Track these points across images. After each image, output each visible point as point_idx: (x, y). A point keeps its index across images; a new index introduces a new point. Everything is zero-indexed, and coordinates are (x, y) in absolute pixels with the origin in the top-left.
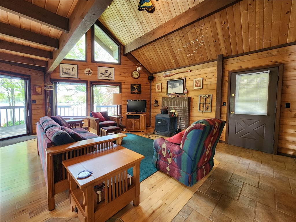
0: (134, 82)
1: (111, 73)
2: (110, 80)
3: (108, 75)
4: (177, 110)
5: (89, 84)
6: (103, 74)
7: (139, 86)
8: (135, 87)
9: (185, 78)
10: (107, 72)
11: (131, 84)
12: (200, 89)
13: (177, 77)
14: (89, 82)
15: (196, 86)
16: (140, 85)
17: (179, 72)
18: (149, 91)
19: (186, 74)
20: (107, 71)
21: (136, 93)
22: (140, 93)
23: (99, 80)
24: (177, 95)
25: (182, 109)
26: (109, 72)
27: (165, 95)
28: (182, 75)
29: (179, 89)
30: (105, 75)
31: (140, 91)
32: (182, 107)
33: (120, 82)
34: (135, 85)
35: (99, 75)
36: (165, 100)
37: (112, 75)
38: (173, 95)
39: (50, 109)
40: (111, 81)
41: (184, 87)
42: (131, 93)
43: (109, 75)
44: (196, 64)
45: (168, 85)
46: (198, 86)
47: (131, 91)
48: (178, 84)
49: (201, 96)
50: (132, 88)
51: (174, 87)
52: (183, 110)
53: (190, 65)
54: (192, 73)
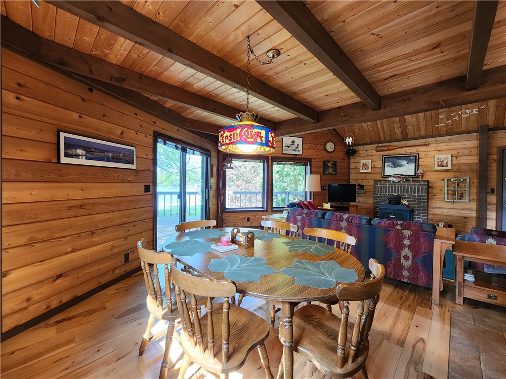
0: (327, 157)
1: (298, 145)
2: (296, 155)
3: (294, 148)
4: (406, 198)
5: (270, 161)
6: (289, 147)
7: (335, 164)
8: (329, 164)
9: (419, 154)
10: (293, 144)
11: (324, 161)
12: (447, 171)
13: (402, 151)
14: (270, 157)
15: (439, 166)
16: (336, 162)
17: (406, 145)
18: (346, 171)
19: (420, 149)
20: (293, 142)
21: (331, 174)
22: (336, 174)
23: (283, 156)
24: (406, 177)
25: (416, 197)
26: (296, 144)
27: (379, 177)
28: (413, 150)
29: (408, 169)
30: (290, 148)
31: (335, 171)
32: (416, 194)
33: (310, 157)
34: (330, 161)
35: (284, 148)
36: (380, 184)
37: (300, 148)
38: (399, 177)
39: (222, 198)
40: (298, 156)
41: (417, 167)
42: (324, 174)
43: (297, 148)
44: (439, 136)
45: (384, 162)
46: (443, 166)
47: (324, 171)
48: (404, 162)
49: (449, 180)
50: (325, 166)
51: (396, 165)
52: (418, 199)
53: (427, 137)
54: (431, 148)
